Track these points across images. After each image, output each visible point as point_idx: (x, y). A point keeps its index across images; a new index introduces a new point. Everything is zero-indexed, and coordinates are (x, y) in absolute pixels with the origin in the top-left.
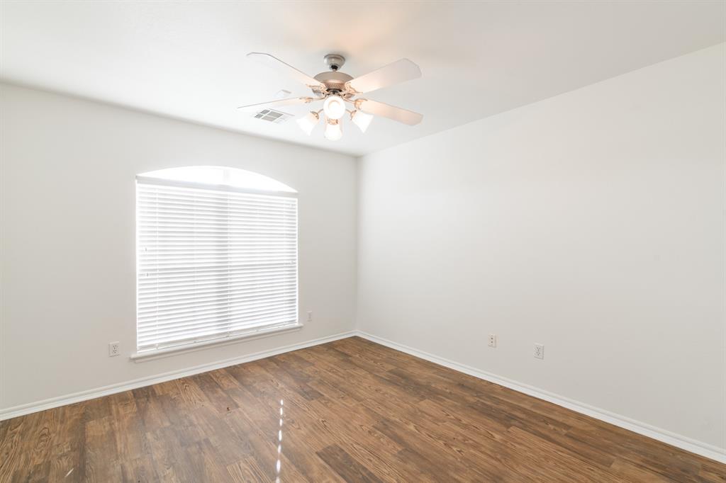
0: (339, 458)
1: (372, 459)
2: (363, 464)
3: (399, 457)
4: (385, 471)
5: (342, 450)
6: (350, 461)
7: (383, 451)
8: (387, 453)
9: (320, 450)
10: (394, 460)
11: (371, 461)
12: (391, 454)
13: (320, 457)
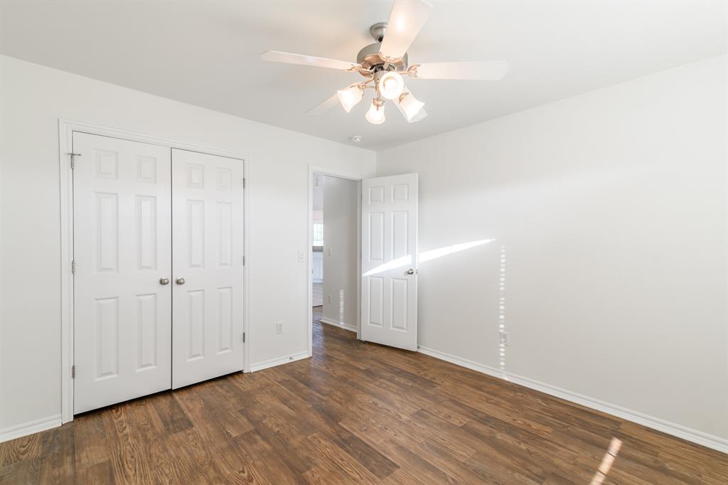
0: (374, 462)
1: (340, 461)
2: (349, 456)
3: (312, 463)
4: (328, 450)
5: (373, 471)
6: (361, 459)
7: (327, 470)
8: (323, 467)
9: (397, 471)
10: (318, 461)
11: (341, 459)
12: (318, 467)
13: (393, 463)
